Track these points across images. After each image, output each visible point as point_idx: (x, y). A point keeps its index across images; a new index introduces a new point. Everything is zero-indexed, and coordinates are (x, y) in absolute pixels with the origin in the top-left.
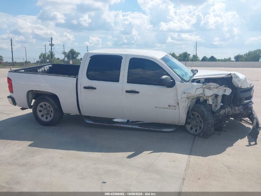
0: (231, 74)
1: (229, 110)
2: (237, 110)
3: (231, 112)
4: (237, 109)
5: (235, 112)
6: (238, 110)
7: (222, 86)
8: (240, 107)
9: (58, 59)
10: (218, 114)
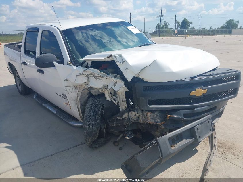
0: (111, 56)
1: (137, 115)
2: (150, 118)
3: (140, 118)
4: (151, 116)
5: (147, 120)
6: (152, 119)
7: (109, 76)
8: (155, 114)
9: (172, 29)
10: (119, 118)
